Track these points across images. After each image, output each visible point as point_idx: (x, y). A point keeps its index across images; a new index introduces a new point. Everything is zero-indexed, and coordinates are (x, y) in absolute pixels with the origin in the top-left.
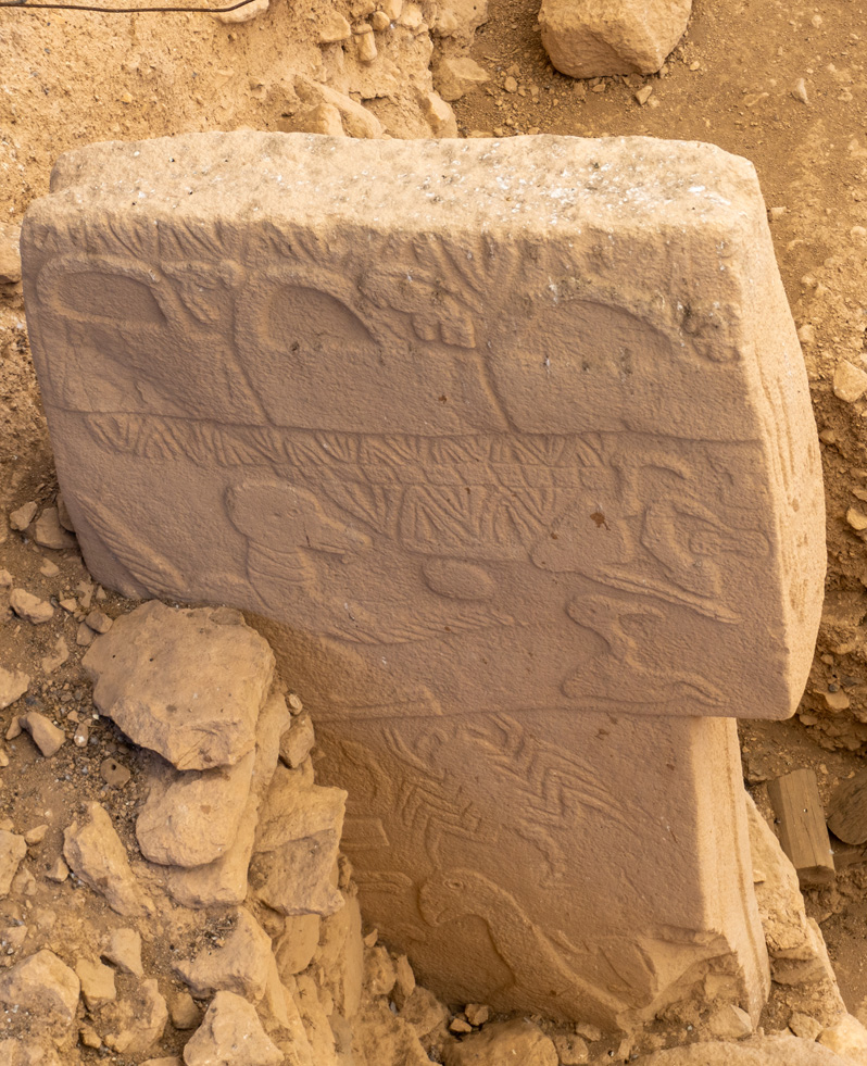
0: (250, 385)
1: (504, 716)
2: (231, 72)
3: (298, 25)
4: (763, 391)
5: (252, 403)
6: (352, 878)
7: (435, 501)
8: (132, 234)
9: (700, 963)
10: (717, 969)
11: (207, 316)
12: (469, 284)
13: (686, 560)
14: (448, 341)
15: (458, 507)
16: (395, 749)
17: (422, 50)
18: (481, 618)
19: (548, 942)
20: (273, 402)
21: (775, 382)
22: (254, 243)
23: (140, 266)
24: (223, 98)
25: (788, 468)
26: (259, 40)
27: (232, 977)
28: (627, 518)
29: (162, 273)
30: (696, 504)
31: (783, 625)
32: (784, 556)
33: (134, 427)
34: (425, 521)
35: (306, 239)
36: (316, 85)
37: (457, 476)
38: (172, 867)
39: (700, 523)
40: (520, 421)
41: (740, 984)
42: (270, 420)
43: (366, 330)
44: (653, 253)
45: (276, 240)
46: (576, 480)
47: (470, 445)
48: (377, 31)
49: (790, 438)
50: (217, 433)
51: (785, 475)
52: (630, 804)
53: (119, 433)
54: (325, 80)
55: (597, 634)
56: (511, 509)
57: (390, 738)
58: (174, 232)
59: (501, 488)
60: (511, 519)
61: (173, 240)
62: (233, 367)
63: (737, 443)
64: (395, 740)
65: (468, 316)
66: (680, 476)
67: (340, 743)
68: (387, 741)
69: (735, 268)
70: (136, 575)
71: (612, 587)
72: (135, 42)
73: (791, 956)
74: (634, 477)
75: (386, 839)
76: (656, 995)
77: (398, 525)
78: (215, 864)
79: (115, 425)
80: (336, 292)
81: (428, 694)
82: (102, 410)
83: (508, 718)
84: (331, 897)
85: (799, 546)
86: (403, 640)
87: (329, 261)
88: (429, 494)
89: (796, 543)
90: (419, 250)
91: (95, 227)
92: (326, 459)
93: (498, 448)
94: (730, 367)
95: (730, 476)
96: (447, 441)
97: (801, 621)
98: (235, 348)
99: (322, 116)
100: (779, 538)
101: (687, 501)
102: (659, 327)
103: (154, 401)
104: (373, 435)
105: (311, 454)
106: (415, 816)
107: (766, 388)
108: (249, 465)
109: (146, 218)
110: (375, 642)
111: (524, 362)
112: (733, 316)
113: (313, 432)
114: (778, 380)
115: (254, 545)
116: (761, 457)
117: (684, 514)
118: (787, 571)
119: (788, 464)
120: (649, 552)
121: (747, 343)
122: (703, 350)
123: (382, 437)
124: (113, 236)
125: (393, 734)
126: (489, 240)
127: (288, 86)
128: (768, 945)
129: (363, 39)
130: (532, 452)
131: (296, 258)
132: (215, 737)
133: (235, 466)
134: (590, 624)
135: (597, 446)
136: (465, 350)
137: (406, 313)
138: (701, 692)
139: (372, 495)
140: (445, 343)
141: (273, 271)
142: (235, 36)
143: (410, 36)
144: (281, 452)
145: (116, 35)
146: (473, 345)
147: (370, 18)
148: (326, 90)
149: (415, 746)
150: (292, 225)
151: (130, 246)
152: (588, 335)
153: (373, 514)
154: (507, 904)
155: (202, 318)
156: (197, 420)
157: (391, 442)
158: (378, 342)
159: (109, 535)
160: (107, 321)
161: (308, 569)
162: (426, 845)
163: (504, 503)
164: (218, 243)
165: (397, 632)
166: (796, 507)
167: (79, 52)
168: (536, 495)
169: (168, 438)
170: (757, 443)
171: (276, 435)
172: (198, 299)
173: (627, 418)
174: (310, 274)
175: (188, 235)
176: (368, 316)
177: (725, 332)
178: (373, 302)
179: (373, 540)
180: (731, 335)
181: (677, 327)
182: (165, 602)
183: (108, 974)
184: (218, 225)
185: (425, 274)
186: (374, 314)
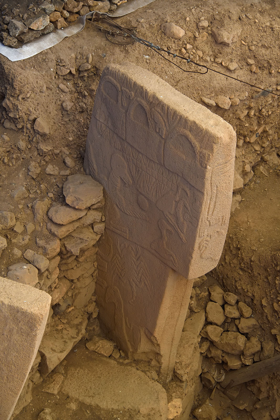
0: (126, 127)
1: (138, 246)
4: (210, 182)
5: (124, 132)
7: (146, 178)
8: (120, 77)
9: (153, 351)
10: (156, 358)
11: (124, 104)
12: (168, 121)
13: (182, 219)
14: (160, 134)
15: (149, 182)
16: (117, 244)
18: (144, 216)
19: (124, 320)
20: (128, 134)
22: (138, 90)
23: (118, 86)
25: (211, 211)
27: (45, 247)
28: (175, 201)
29: (122, 90)
30: (188, 205)
31: (193, 250)
32: (200, 231)
33: (104, 129)
34: (142, 182)
35: (147, 94)
37: (151, 173)
38: (51, 220)
39: (187, 210)
40: (165, 163)
41: (160, 367)
42: (126, 139)
43: (148, 123)
44: (202, 133)
45: (142, 91)
46: (170, 186)
47: (156, 165)
50: (117, 138)
52: (152, 288)
53: (101, 128)
55: (161, 232)
56: (157, 188)
58: (127, 80)
59: (157, 181)
60: (157, 190)
61: (126, 82)
62: (124, 121)
63: (200, 191)
64: (118, 241)
65: (165, 129)
66: (187, 194)
68: (116, 241)
69: (215, 146)
70: (90, 167)
71: (167, 219)
73: (178, 376)
74: (180, 191)
76: (139, 352)
77: (138, 181)
78: (60, 225)
79: (101, 126)
80: (146, 110)
81: (127, 232)
82: (101, 121)
83: (139, 248)
86: (128, 214)
87: (148, 101)
88: (145, 175)
90: (163, 108)
91: (115, 72)
92: (132, 155)
93: (160, 169)
94: (204, 169)
95: (196, 200)
96: (152, 162)
98: (126, 116)
100: (200, 224)
101: (186, 202)
102: (195, 152)
103: (110, 124)
104: (141, 153)
105: (130, 152)
106: (113, 266)
108: (119, 150)
109: (124, 74)
110: (123, 211)
112: (209, 157)
113: (132, 147)
114: (217, 187)
115: (112, 171)
117: (185, 206)
118: (200, 236)
120: (176, 213)
121: (210, 166)
122: (201, 162)
123: (142, 155)
124: (117, 76)
125: (118, 239)
126: (176, 112)
128: (174, 368)
130: (165, 174)
131: (143, 98)
132: (77, 201)
133: (117, 149)
134: (161, 229)
135: (177, 179)
136: (162, 138)
137: (156, 122)
139: (136, 169)
141: (138, 99)
144: (125, 149)
146: (164, 137)
147: (245, 137)
149: (120, 246)
150: (146, 90)
151: (119, 79)
152: (183, 147)
153: (135, 175)
154: (121, 303)
156: (115, 133)
158: (149, 128)
159: (90, 154)
160: (109, 97)
161: (119, 184)
162: (113, 276)
163: (157, 185)
164: (133, 87)
165: (128, 211)
168: (163, 186)
169: (109, 135)
170: (203, 194)
171: (126, 144)
172: (124, 99)
173: (183, 173)
174: (144, 103)
175: (129, 82)
176: (149, 119)
177: (206, 160)
178: (151, 116)
179: (133, 183)
180: (207, 161)
181: (199, 153)
182: (92, 177)
183: (23, 229)
184: (135, 82)
185: (162, 114)
186: (150, 119)
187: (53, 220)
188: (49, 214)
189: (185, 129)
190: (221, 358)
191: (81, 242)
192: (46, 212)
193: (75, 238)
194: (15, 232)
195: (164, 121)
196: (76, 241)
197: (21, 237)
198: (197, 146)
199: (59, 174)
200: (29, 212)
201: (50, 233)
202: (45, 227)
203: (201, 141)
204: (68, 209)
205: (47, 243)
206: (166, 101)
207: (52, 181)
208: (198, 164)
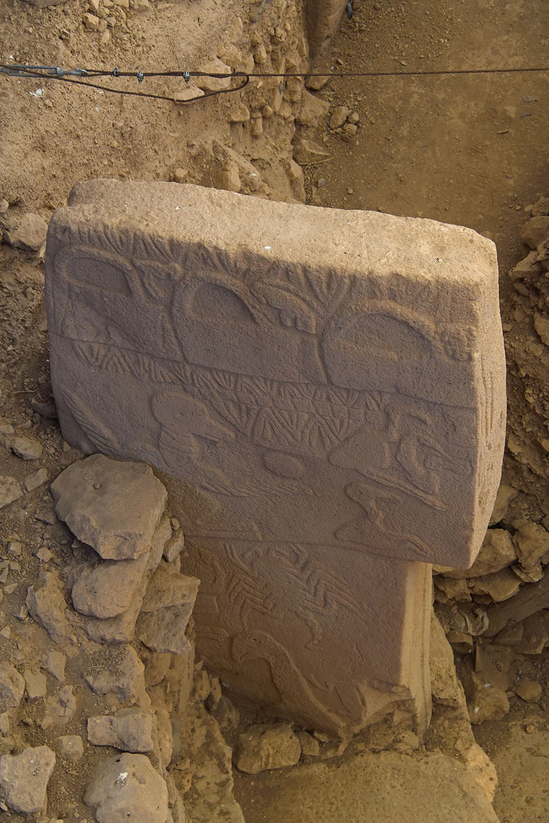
0: (177, 337)
1: (298, 545)
2: (177, 135)
3: (219, 109)
4: (482, 379)
5: (176, 347)
6: (193, 628)
7: (276, 417)
8: (118, 239)
9: (392, 703)
10: (402, 707)
11: (157, 294)
12: (317, 297)
13: (421, 470)
14: (299, 328)
15: (290, 424)
16: (231, 557)
17: (289, 131)
18: (294, 488)
19: (304, 680)
20: (189, 349)
21: (489, 375)
22: (191, 255)
23: (121, 259)
24: (170, 150)
25: (489, 425)
26: (195, 116)
27: (119, 688)
28: (390, 443)
29: (133, 265)
30: (432, 440)
31: (472, 515)
32: (479, 476)
33: (103, 352)
34: (269, 429)
35: (223, 258)
36: (226, 148)
37: (292, 406)
38: (92, 617)
39: (432, 451)
40: (335, 379)
41: (414, 716)
42: (185, 359)
43: (252, 315)
44: (430, 293)
45: (205, 255)
46: (362, 416)
47: (302, 388)
48: (264, 118)
49: (492, 407)
50: (152, 362)
51: (487, 428)
52: (365, 606)
53: (92, 354)
54: (231, 145)
55: (361, 506)
56: (321, 429)
57: (229, 550)
58: (143, 241)
59: (317, 416)
60: (320, 434)
61: (142, 246)
62: (168, 326)
63: (462, 408)
64: (232, 552)
65: (312, 315)
66: (425, 423)
67: (199, 549)
68: (227, 552)
69: (477, 307)
70: (90, 438)
71: (374, 480)
72: (122, 110)
73: (445, 703)
74: (397, 420)
75: (217, 608)
76: (365, 719)
77: (253, 429)
78: (117, 618)
79: (91, 349)
80: (236, 291)
81: (256, 528)
82: (85, 339)
83: (301, 547)
84: (184, 644)
85: (488, 470)
86: (246, 495)
87: (234, 271)
88: (274, 414)
89: (487, 468)
90: (290, 273)
91: (95, 231)
92: (216, 386)
93: (319, 392)
94: (465, 364)
95: (455, 427)
96: (289, 385)
97: (482, 513)
98: (171, 315)
99: (228, 168)
100: (478, 465)
101: (426, 437)
102: (426, 336)
103: (117, 338)
104: (246, 376)
105: (207, 381)
106: (237, 597)
107: (484, 378)
108: (169, 383)
109: (127, 231)
110: (228, 494)
111: (342, 346)
112: (472, 335)
113: (210, 370)
114: (491, 373)
115: (164, 429)
116: (475, 418)
117: (424, 445)
118: (479, 484)
119: (489, 422)
120: (400, 464)
121: (477, 351)
122: (450, 352)
123: (251, 378)
124: (106, 239)
125: (231, 548)
126: (333, 273)
127: (209, 147)
128: (433, 696)
129: (255, 122)
130: (339, 397)
131: (216, 268)
132: (128, 542)
133: (161, 382)
134: (358, 501)
135: (378, 399)
136: (309, 334)
137: (277, 309)
138: (418, 547)
139: (240, 410)
140: (297, 329)
141: (201, 274)
142: (182, 113)
143: (283, 122)
144: (189, 378)
145: (111, 104)
146: (314, 333)
147: (262, 109)
148: (231, 152)
149: (243, 556)
150: (216, 248)
151: (116, 246)
152: (383, 335)
153: (238, 420)
154: (284, 654)
155: (154, 295)
156: (141, 353)
157: (256, 381)
158: (257, 323)
159: (77, 412)
160: (94, 288)
161: (195, 447)
162: (240, 614)
163: (318, 424)
164: (169, 252)
165: (242, 490)
166: (489, 447)
167: (88, 112)
168: (338, 423)
169: (122, 361)
170: (475, 410)
171: (188, 368)
172: (153, 284)
173: (398, 385)
174: (223, 278)
175: (152, 244)
176: (254, 307)
177: (466, 344)
178: (258, 299)
179: (236, 435)
180: (468, 345)
181: (437, 337)
182: (106, 455)
183: (43, 678)
184: (171, 241)
185: (291, 287)
186: (257, 306)
187: (98, 616)
188: (80, 606)
189: (375, 300)
190: (468, 592)
191: (177, 616)
192: (65, 605)
193: (156, 613)
194: (36, 699)
195: (304, 300)
196: (163, 619)
197: (52, 702)
198: (427, 323)
199: (25, 491)
200: (30, 630)
201: (102, 644)
202: (85, 637)
203: (434, 309)
204: (113, 569)
205: (116, 673)
206: (289, 257)
207: (22, 518)
208: (445, 359)
